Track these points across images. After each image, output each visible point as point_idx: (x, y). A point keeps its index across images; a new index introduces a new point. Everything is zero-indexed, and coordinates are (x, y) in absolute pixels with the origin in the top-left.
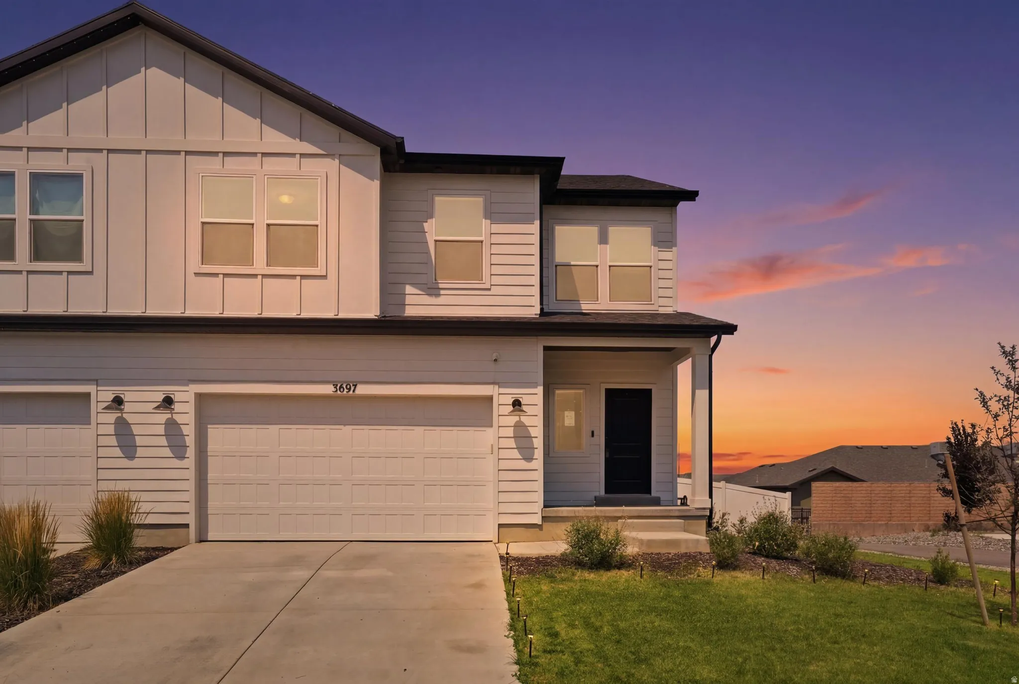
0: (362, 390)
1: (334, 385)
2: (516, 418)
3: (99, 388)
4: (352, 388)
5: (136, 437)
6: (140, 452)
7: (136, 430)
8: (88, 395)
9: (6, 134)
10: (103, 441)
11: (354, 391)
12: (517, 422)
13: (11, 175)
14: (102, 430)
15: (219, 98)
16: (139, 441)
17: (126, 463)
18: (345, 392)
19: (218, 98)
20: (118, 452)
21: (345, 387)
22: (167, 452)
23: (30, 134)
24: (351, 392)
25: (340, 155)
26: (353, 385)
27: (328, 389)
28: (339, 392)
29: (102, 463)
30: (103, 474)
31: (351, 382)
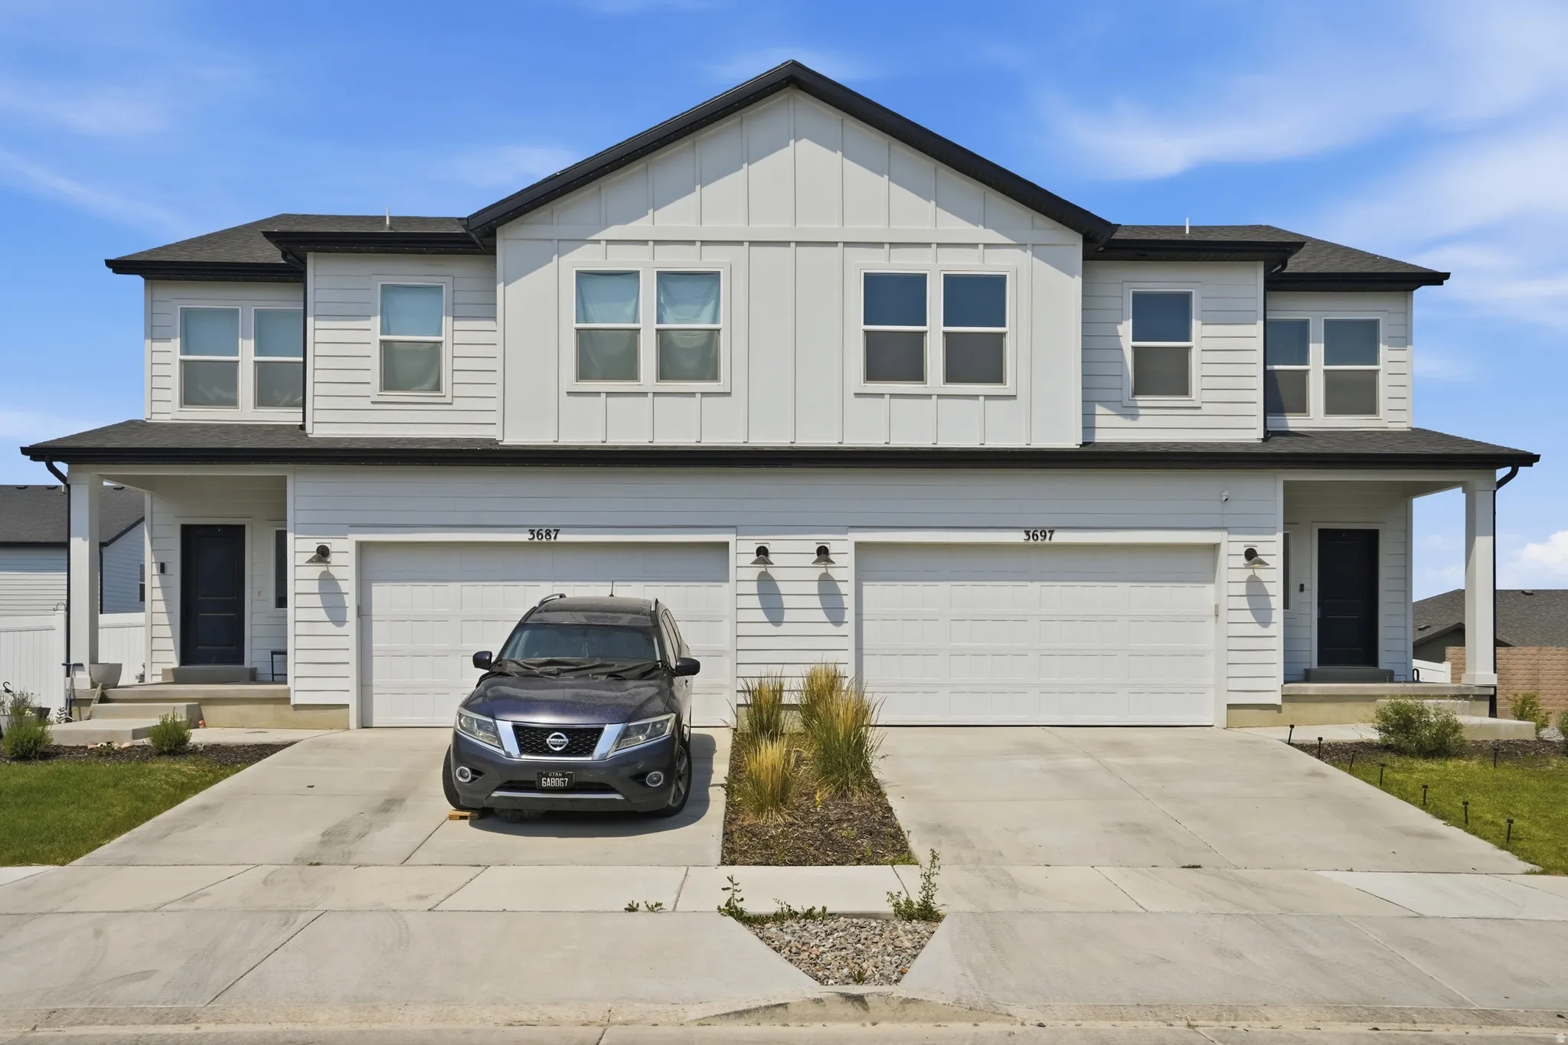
0: (1059, 537)
1: (1025, 531)
2: (1250, 572)
3: (739, 538)
4: (1048, 535)
5: (783, 596)
6: (788, 616)
7: (783, 588)
8: (725, 546)
9: (629, 225)
10: (743, 602)
11: (1050, 538)
12: (1250, 577)
13: (635, 275)
14: (743, 588)
15: (885, 176)
16: (787, 601)
17: (771, 629)
18: (1039, 541)
19: (883, 176)
20: (761, 615)
21: (1039, 534)
22: (821, 615)
23: (655, 225)
24: (1047, 540)
25: (1033, 245)
26: (1049, 531)
27: (1019, 537)
28: (1031, 540)
29: (743, 629)
30: (744, 643)
31: (1047, 528)
